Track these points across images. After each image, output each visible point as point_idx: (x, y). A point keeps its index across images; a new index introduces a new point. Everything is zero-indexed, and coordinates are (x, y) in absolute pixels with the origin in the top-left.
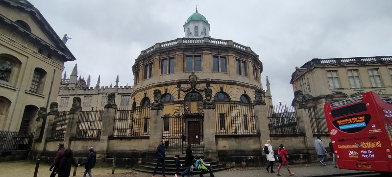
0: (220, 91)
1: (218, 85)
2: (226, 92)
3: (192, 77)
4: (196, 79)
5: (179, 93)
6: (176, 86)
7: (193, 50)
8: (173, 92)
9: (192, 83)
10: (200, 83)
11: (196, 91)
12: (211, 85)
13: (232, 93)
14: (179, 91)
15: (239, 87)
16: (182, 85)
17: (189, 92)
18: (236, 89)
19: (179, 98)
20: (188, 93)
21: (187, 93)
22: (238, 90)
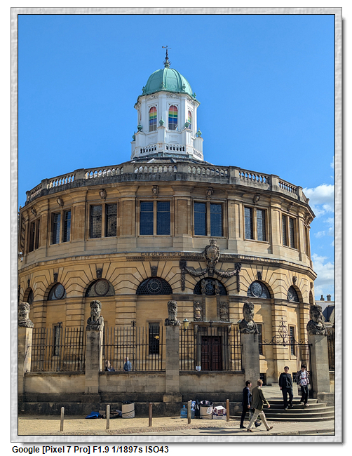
6: (177, 263)
8: (170, 276)
11: (215, 276)
14: (182, 274)
16: (189, 264)
19: (183, 290)
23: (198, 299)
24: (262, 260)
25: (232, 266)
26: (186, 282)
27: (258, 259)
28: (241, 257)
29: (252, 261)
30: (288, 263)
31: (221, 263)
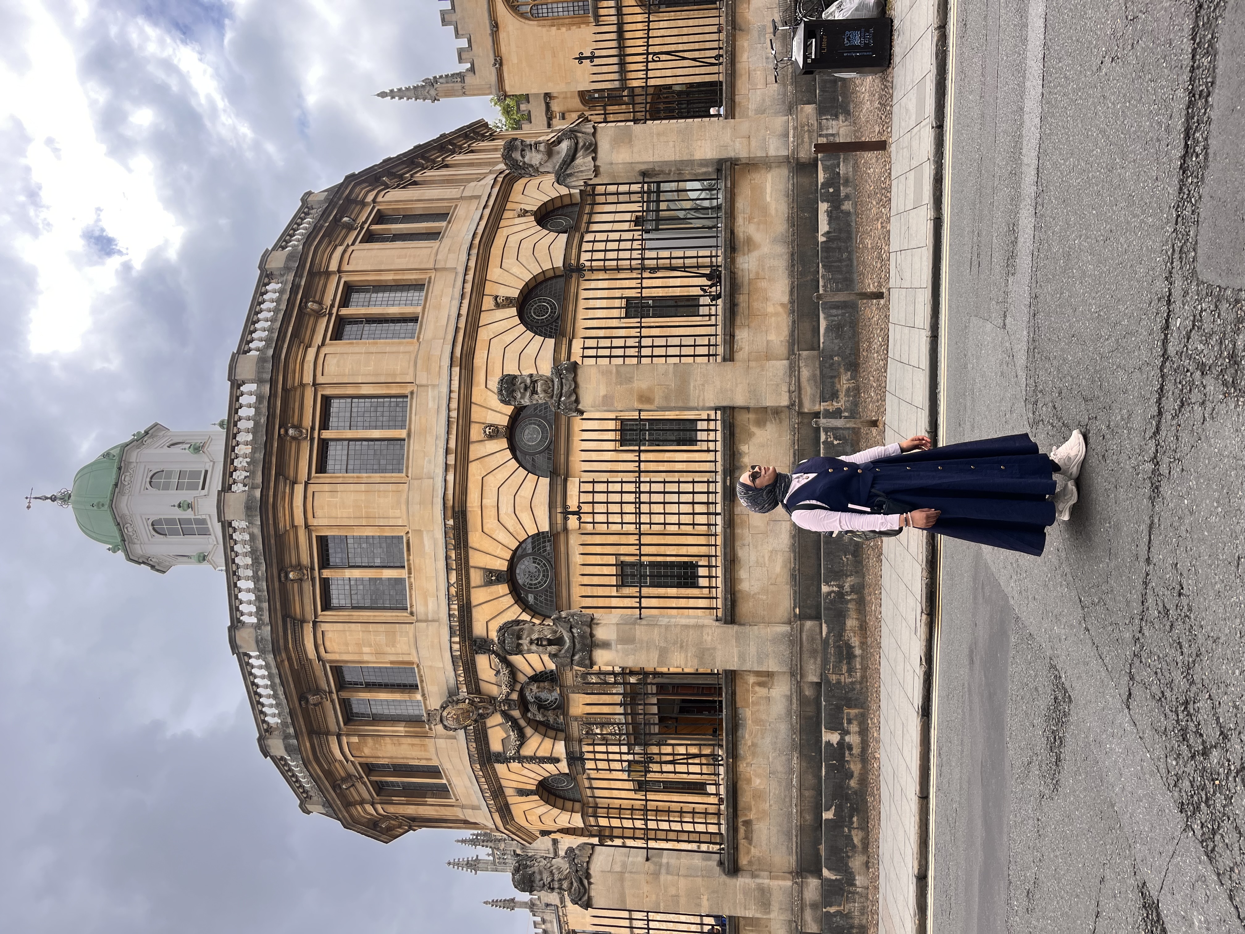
0: (503, 589)
1: (478, 596)
2: (508, 555)
3: (450, 723)
4: (458, 702)
5: (532, 759)
7: (312, 699)
9: (480, 715)
10: (477, 680)
11: (515, 696)
12: (479, 629)
13: (510, 522)
15: (475, 471)
17: (522, 723)
18: (491, 501)
20: (529, 722)
21: (529, 731)
22: (493, 482)
23: (575, 729)
24: (453, 579)
25: (483, 662)
26: (540, 754)
27: (453, 590)
28: (456, 647)
29: (461, 609)
30: (451, 477)
31: (481, 683)
